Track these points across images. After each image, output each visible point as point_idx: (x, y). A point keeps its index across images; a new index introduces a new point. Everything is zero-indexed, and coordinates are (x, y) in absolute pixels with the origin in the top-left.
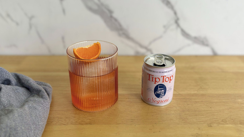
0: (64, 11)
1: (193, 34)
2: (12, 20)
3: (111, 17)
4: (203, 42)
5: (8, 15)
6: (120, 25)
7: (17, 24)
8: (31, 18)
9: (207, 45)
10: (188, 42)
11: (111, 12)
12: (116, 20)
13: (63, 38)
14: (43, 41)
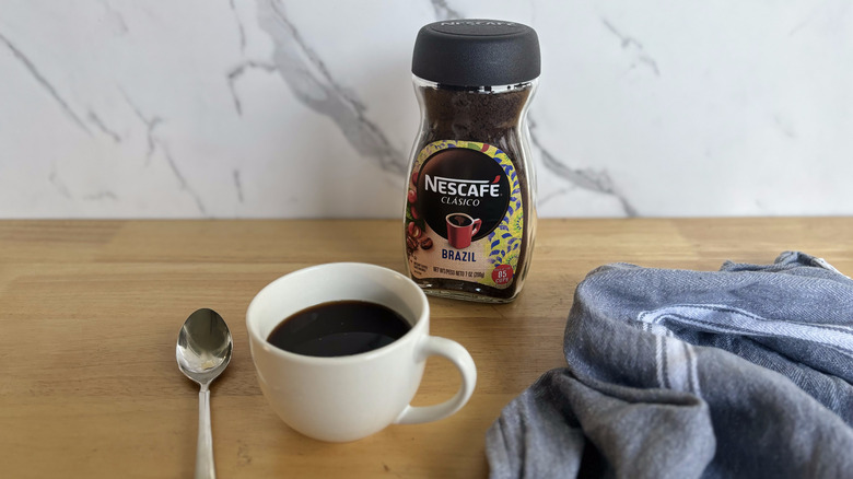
0: (238, 104)
1: (573, 164)
2: (104, 128)
3: (362, 119)
4: (598, 183)
5: (93, 117)
6: (386, 142)
7: (117, 139)
8: (153, 123)
9: (610, 192)
10: (560, 183)
11: (360, 107)
12: (373, 128)
13: (236, 175)
14: (183, 184)
